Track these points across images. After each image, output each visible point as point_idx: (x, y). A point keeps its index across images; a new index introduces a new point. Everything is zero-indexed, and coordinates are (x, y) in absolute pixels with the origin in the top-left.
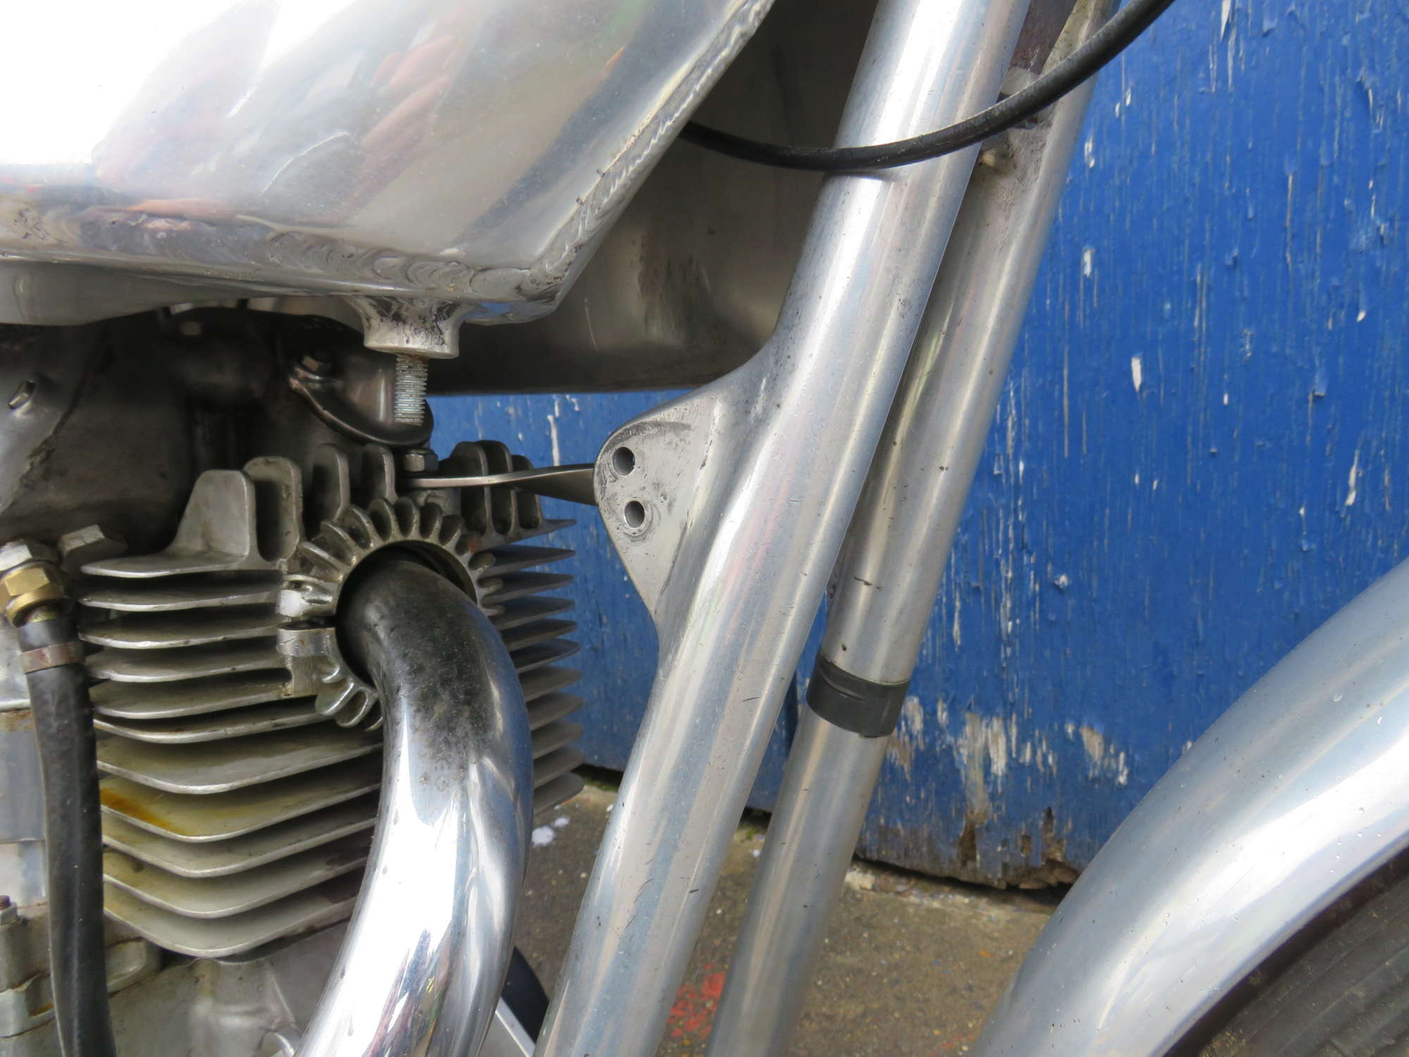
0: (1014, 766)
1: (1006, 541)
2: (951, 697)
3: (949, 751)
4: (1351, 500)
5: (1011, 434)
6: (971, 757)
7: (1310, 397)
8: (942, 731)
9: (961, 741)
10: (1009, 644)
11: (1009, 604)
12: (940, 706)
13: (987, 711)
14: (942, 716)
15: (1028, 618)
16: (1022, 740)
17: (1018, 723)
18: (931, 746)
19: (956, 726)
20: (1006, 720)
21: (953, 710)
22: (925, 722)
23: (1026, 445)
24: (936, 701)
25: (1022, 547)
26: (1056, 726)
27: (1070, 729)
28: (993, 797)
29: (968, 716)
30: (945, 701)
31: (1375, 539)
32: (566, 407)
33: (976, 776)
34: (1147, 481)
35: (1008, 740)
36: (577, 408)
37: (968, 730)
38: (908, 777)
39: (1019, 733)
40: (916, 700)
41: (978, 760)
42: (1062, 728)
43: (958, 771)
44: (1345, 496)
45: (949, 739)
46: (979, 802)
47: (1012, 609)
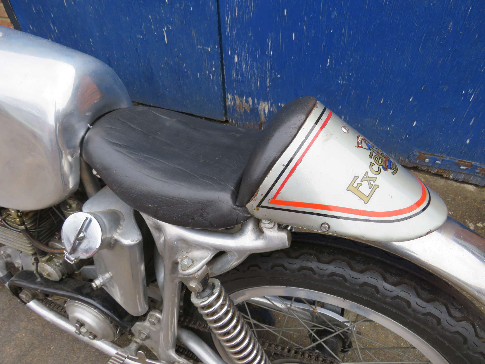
0: (269, 111)
1: (268, 67)
2: (257, 98)
3: (257, 108)
4: (328, 65)
5: (270, 46)
6: (261, 109)
7: (323, 45)
8: (256, 104)
9: (259, 106)
10: (269, 88)
11: (269, 80)
12: (255, 99)
13: (264, 101)
14: (256, 101)
15: (272, 83)
16: (271, 106)
17: (270, 103)
18: (253, 107)
19: (258, 103)
20: (268, 102)
21: (258, 100)
22: (252, 102)
23: (273, 48)
24: (255, 98)
25: (271, 69)
26: (277, 104)
27: (280, 104)
28: (265, 117)
29: (261, 101)
30: (256, 98)
31: (331, 72)
32: (168, 28)
33: (262, 113)
34: (294, 58)
35: (268, 106)
36: (171, 29)
37: (261, 104)
38: (249, 113)
39: (270, 105)
40: (251, 98)
41: (263, 110)
42: (278, 104)
43: (259, 112)
44: (327, 64)
45: (257, 106)
46: (263, 118)
47: (269, 81)
